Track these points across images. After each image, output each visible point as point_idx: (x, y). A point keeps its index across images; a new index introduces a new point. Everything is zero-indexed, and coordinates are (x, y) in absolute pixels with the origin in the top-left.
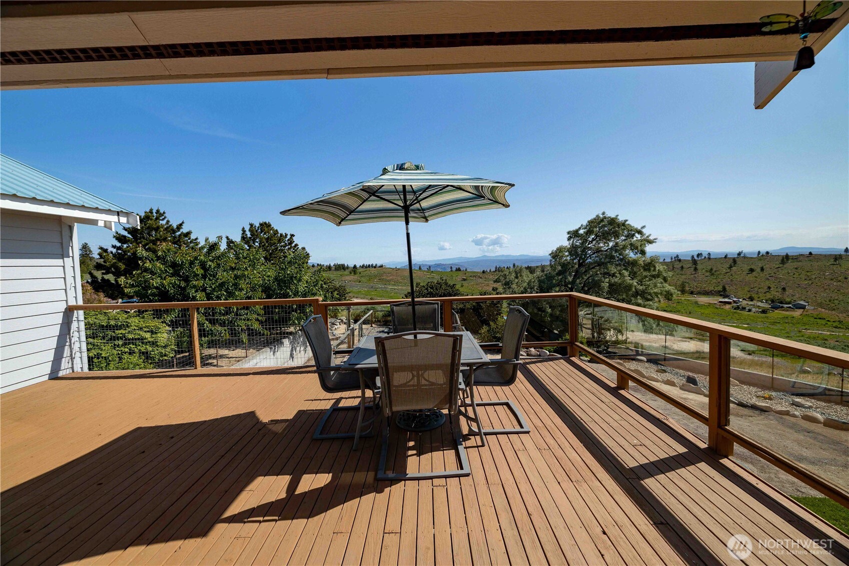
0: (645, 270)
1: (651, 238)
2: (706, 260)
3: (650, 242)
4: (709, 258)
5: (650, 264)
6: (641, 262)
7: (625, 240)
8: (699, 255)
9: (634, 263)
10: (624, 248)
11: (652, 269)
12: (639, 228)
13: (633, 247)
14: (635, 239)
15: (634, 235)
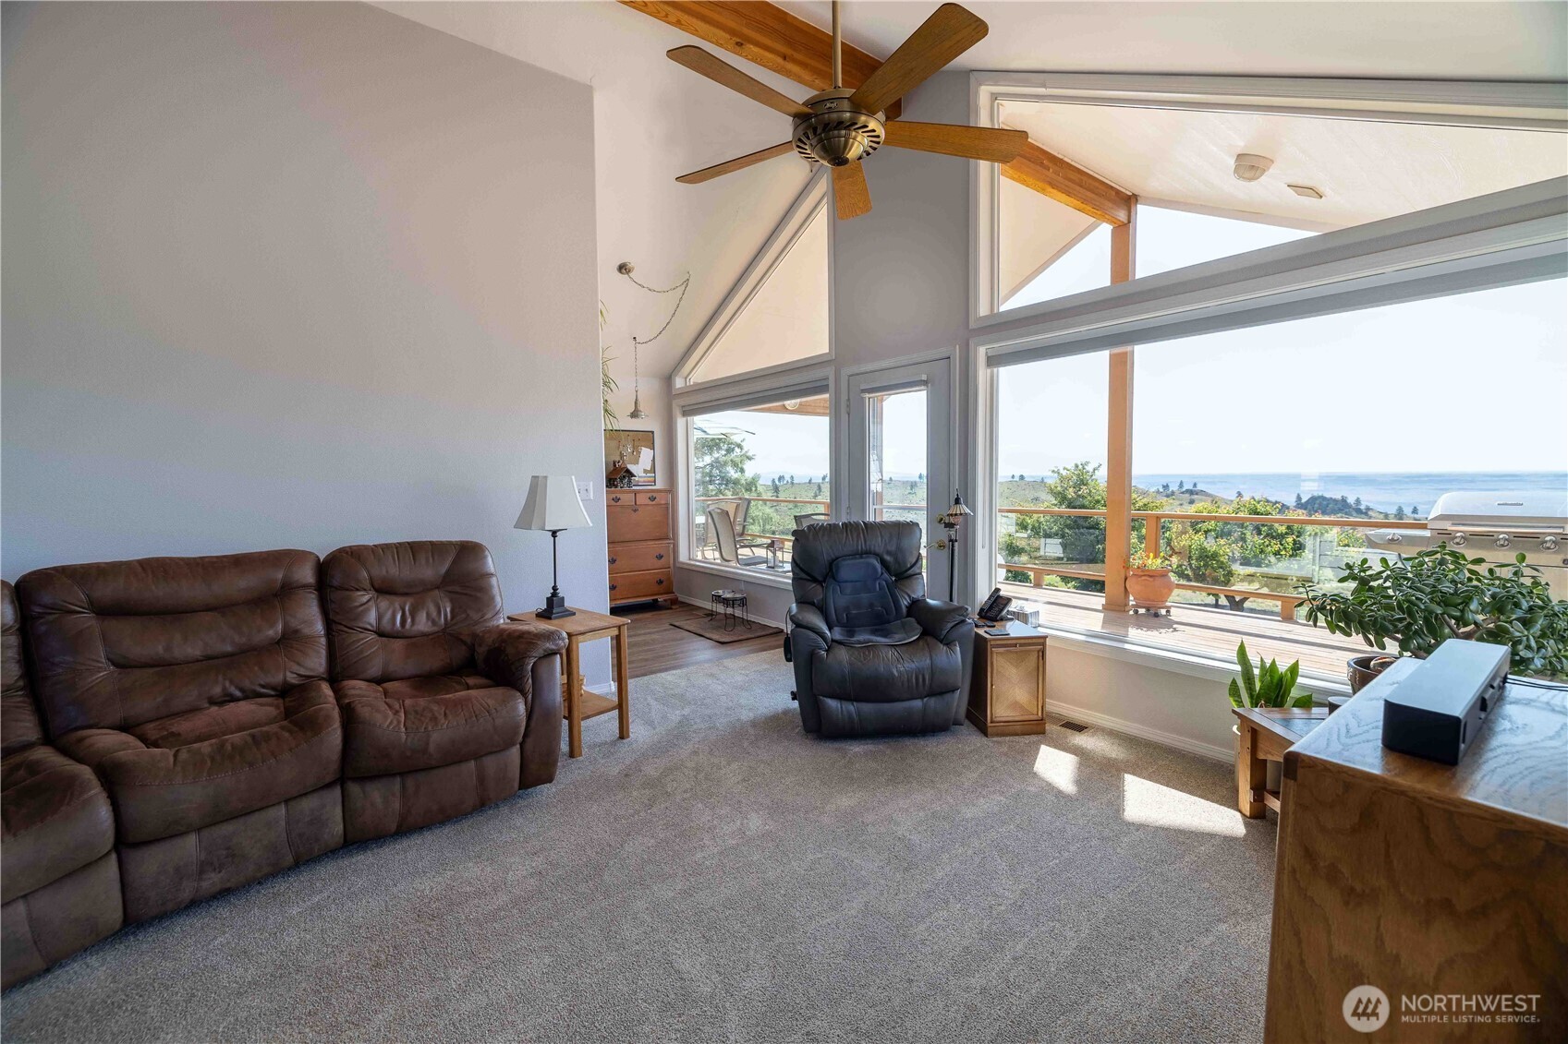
0: (747, 490)
1: (750, 454)
2: (789, 485)
3: (749, 458)
4: (792, 483)
5: (751, 482)
6: (743, 482)
7: (725, 455)
8: (781, 478)
9: (736, 482)
10: (725, 463)
11: (754, 489)
12: (739, 442)
13: (735, 465)
14: (735, 454)
15: (733, 450)
